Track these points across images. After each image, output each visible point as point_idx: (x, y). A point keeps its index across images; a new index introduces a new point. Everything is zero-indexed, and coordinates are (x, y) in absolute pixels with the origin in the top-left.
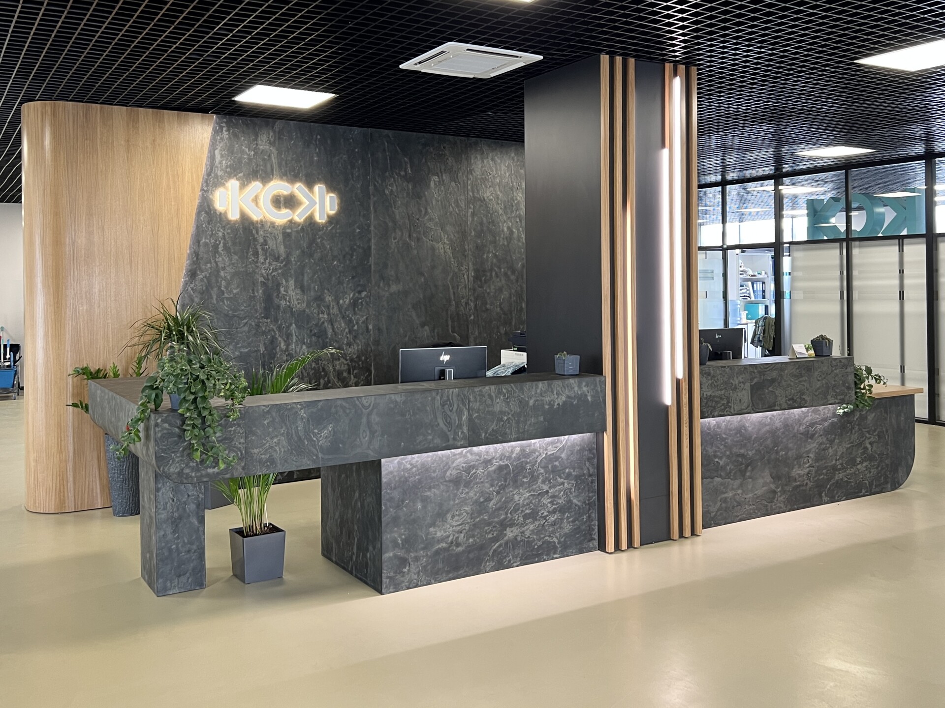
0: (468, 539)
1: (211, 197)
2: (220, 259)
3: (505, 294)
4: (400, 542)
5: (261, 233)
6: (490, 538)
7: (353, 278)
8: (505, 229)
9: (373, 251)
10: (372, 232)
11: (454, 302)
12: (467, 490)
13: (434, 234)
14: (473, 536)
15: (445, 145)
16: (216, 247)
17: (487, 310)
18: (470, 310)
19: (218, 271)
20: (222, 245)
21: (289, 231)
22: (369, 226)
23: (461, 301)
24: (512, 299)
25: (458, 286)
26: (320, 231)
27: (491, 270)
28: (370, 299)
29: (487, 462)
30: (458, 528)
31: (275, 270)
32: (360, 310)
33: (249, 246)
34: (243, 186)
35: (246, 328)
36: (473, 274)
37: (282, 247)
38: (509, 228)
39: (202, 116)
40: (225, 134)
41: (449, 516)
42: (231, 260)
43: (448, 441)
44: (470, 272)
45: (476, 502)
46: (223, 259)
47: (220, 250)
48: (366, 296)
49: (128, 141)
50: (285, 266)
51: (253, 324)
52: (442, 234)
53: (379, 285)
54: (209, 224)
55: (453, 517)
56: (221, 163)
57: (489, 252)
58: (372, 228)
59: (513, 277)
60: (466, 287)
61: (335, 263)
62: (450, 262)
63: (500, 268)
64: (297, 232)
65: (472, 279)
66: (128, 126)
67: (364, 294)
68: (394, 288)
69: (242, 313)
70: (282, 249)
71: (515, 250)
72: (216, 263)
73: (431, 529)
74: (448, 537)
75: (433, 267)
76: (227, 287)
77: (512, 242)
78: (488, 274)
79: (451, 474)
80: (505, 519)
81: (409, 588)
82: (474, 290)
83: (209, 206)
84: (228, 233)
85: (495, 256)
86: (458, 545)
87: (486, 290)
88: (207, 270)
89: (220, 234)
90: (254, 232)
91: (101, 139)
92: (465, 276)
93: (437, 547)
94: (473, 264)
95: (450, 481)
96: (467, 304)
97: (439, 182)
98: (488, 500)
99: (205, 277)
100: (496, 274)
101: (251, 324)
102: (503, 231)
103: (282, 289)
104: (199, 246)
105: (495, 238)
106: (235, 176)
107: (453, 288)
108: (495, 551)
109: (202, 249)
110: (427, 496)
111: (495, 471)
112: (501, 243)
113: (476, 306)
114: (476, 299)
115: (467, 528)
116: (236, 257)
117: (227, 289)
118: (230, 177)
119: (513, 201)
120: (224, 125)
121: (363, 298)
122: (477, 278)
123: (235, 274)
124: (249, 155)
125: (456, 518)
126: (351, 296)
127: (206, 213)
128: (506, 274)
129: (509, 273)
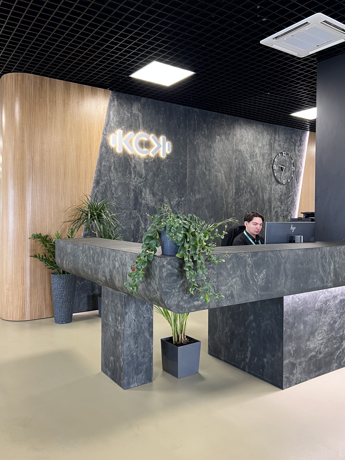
0: (325, 349)
1: (108, 138)
2: (112, 175)
3: (249, 203)
4: (292, 352)
5: (133, 161)
6: (336, 348)
7: (178, 190)
8: (250, 168)
9: (188, 176)
10: (187, 165)
11: (225, 206)
12: (325, 316)
13: (217, 168)
14: (328, 347)
15: (223, 119)
16: (110, 167)
17: (241, 211)
18: (233, 211)
19: (111, 182)
20: (113, 167)
21: (147, 161)
22: (186, 162)
23: (229, 206)
24: (253, 205)
25: (227, 197)
26: (162, 162)
27: (243, 189)
28: (186, 202)
29: (335, 297)
30: (321, 342)
31: (140, 183)
32: (181, 208)
33: (127, 169)
34: (124, 133)
35: (125, 215)
36: (235, 191)
37: (144, 170)
38: (252, 167)
39: (105, 91)
40: (116, 103)
41: (316, 333)
42: (117, 175)
43: (324, 283)
44: (233, 190)
45: (329, 324)
46: (113, 175)
47: (112, 169)
48: (184, 200)
49: (64, 101)
50: (145, 181)
51: (128, 212)
52: (221, 168)
53: (190, 194)
54: (106, 154)
55: (318, 334)
56: (113, 119)
57: (242, 179)
58: (188, 163)
59: (253, 194)
60: (231, 198)
61: (169, 181)
62: (224, 184)
63: (247, 188)
64: (151, 162)
65: (234, 194)
66: (64, 92)
67: (183, 199)
68: (198, 196)
69: (123, 206)
70: (143, 171)
71: (254, 179)
72: (110, 177)
73: (308, 343)
74: (316, 348)
75: (216, 186)
76: (115, 191)
77: (253, 174)
78: (242, 191)
79: (318, 306)
80: (343, 335)
81: (296, 384)
82: (235, 199)
83: (106, 144)
84: (116, 160)
85: (245, 182)
86: (320, 353)
87: (240, 200)
88: (105, 181)
89: (112, 160)
90: (130, 160)
91: (49, 98)
92: (231, 192)
93: (310, 355)
94: (235, 186)
95: (317, 310)
96: (231, 207)
97: (220, 139)
98: (335, 322)
99: (104, 184)
100: (245, 191)
101: (127, 213)
102: (249, 168)
103: (143, 194)
104: (101, 166)
105: (246, 172)
106: (121, 127)
107: (225, 198)
108: (337, 356)
109: (103, 168)
110: (306, 320)
111: (338, 303)
112: (248, 175)
113: (235, 208)
114: (236, 205)
115: (325, 341)
116: (120, 174)
117: (115, 192)
118: (118, 128)
119: (254, 153)
120: (115, 97)
121: (182, 201)
122: (236, 193)
123: (120, 184)
124: (128, 116)
125: (320, 335)
126: (177, 200)
127: (105, 147)
128: (250, 192)
129: (251, 191)
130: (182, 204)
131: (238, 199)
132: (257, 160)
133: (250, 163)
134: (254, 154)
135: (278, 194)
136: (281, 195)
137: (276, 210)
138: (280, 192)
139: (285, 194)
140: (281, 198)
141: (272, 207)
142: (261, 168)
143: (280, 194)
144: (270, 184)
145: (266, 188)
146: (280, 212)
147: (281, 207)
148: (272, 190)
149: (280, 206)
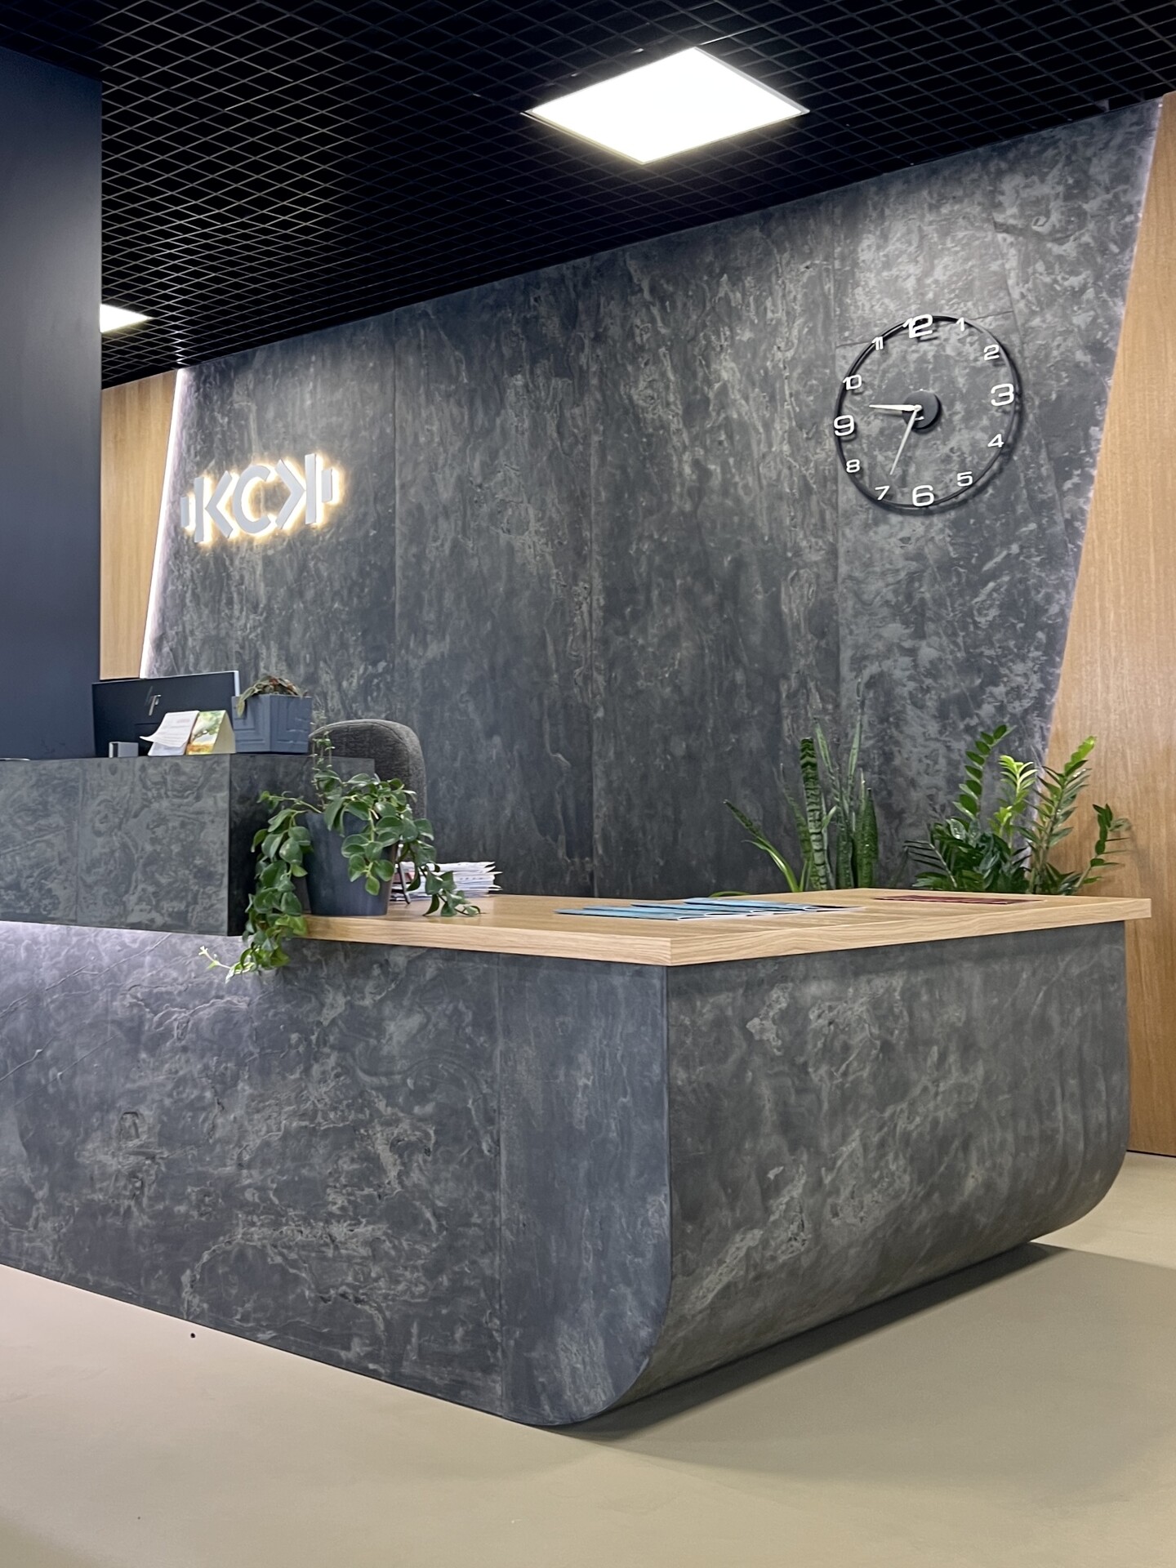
2: (188, 616)
3: (685, 650)
5: (237, 562)
7: (365, 633)
8: (687, 470)
9: (398, 574)
10: (397, 531)
11: (556, 676)
13: (512, 516)
16: (183, 596)
17: (639, 692)
18: (594, 696)
20: (189, 592)
21: (270, 552)
22: (393, 520)
23: (572, 673)
24: (707, 661)
25: (566, 634)
28: (392, 676)
31: (254, 628)
32: (375, 700)
33: (221, 590)
36: (602, 602)
37: (262, 585)
38: (697, 464)
42: (200, 617)
44: (595, 598)
46: (191, 617)
47: (188, 601)
48: (386, 670)
50: (266, 618)
53: (408, 645)
58: (398, 524)
60: (585, 637)
61: (336, 605)
62: (549, 577)
64: (283, 553)
65: (601, 614)
70: (262, 589)
72: (184, 624)
75: (511, 593)
77: (706, 499)
78: (642, 598)
82: (605, 642)
84: (197, 570)
87: (634, 640)
88: (173, 638)
90: (227, 563)
92: (585, 608)
94: (604, 576)
96: (587, 678)
103: (262, 664)
104: (166, 597)
106: (207, 466)
107: (555, 642)
109: (169, 603)
113: (609, 681)
114: (611, 666)
116: (207, 611)
120: (193, 381)
121: (380, 675)
122: (612, 610)
124: (222, 425)
126: (361, 671)
130: (378, 684)
131: (621, 639)
132: (727, 418)
133: (685, 448)
134: (711, 395)
135: (884, 574)
136: (912, 577)
137: (872, 669)
138: (901, 564)
139: (946, 567)
140: (909, 597)
141: (846, 655)
142: (756, 456)
143: (903, 575)
144: (824, 528)
145: (798, 552)
146: (911, 678)
147: (912, 652)
148: (841, 560)
149: (907, 644)
